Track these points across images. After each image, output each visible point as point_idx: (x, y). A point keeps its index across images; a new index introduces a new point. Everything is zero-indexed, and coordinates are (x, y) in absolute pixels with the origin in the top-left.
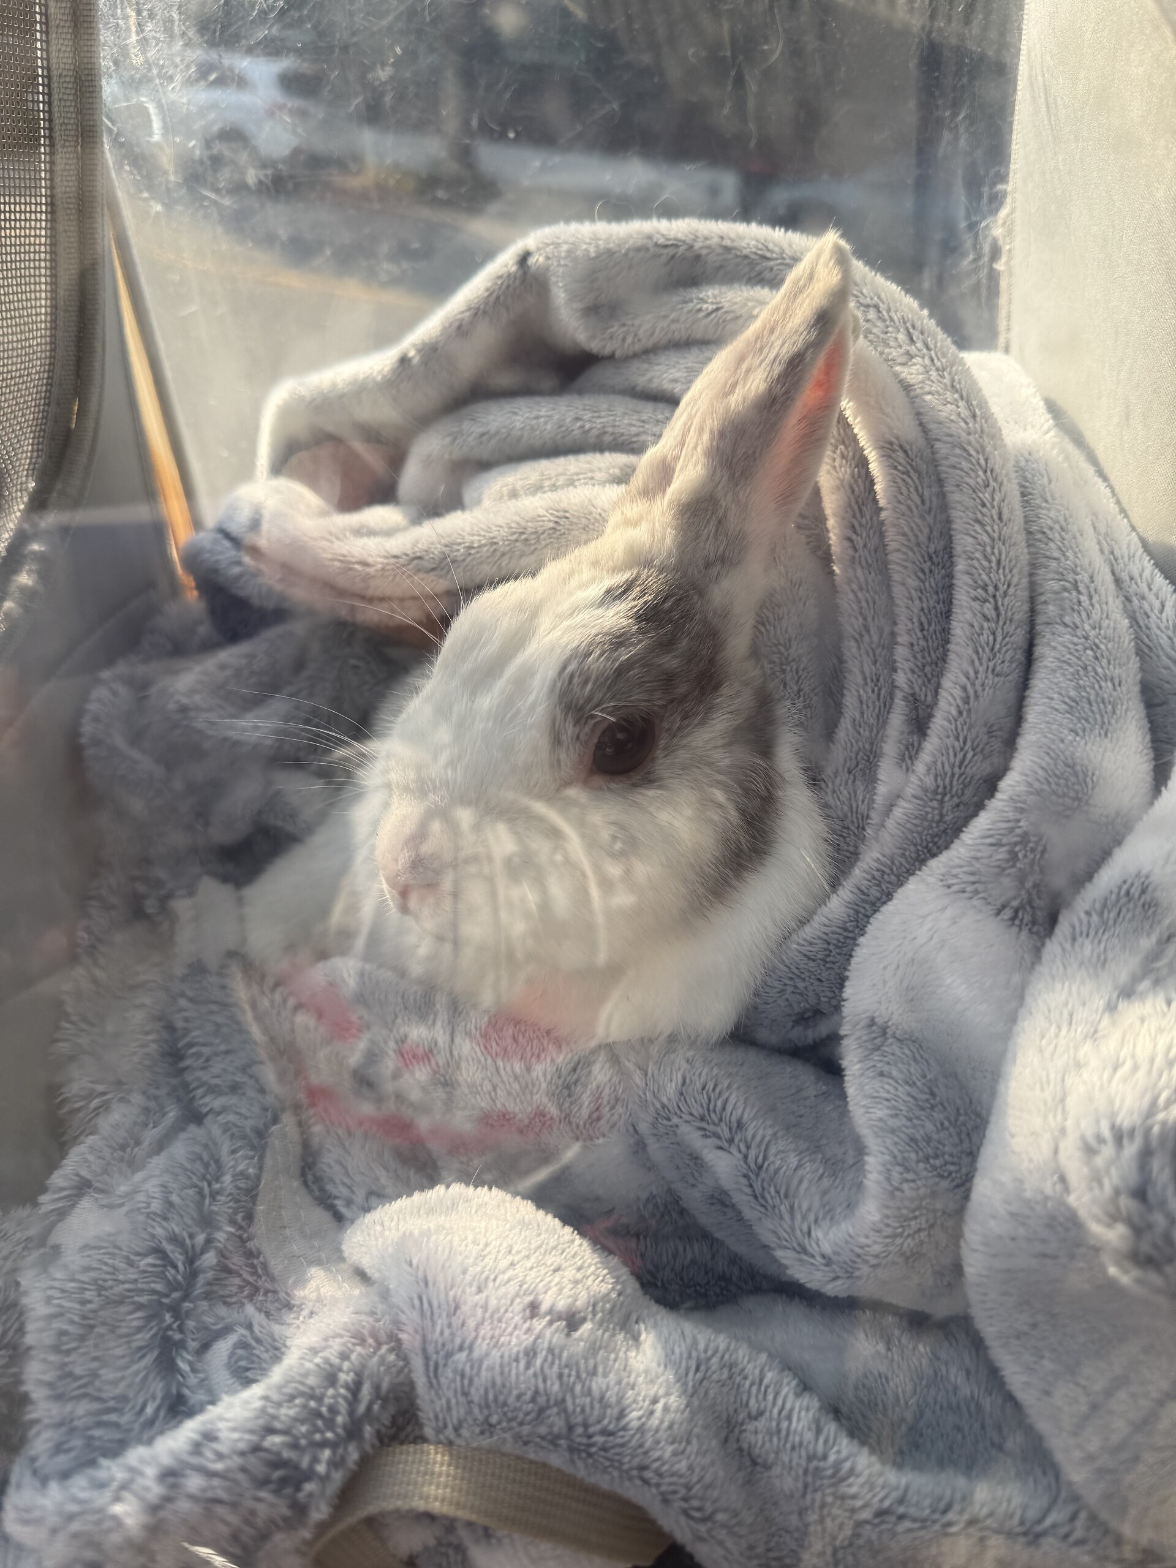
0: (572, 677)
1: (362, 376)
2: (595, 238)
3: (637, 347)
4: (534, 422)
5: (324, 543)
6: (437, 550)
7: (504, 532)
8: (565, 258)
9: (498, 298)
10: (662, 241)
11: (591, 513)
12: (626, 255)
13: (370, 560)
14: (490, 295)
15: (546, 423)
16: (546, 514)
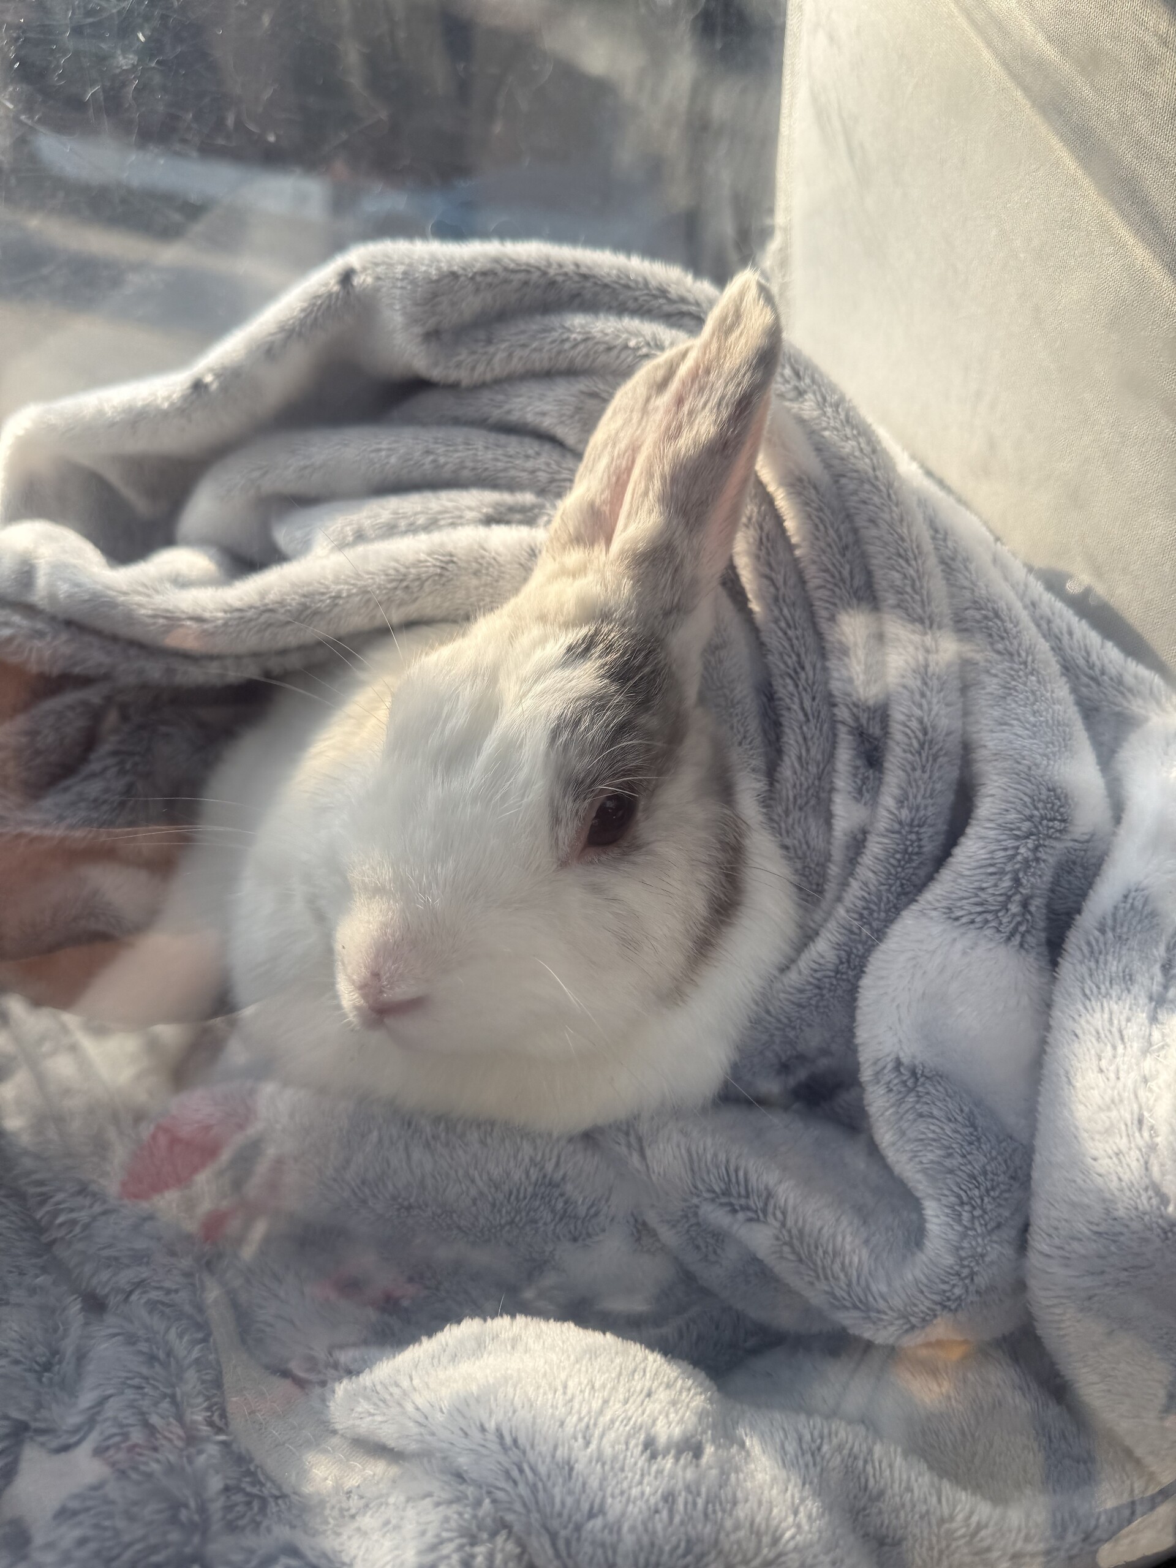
0: (566, 746)
1: (140, 404)
2: (434, 259)
3: (489, 377)
4: (373, 455)
5: (138, 599)
6: (293, 601)
7: (381, 579)
8: (402, 280)
9: (316, 319)
10: (512, 266)
11: (483, 557)
12: (472, 278)
13: (207, 615)
14: (306, 317)
15: (388, 456)
16: (429, 559)
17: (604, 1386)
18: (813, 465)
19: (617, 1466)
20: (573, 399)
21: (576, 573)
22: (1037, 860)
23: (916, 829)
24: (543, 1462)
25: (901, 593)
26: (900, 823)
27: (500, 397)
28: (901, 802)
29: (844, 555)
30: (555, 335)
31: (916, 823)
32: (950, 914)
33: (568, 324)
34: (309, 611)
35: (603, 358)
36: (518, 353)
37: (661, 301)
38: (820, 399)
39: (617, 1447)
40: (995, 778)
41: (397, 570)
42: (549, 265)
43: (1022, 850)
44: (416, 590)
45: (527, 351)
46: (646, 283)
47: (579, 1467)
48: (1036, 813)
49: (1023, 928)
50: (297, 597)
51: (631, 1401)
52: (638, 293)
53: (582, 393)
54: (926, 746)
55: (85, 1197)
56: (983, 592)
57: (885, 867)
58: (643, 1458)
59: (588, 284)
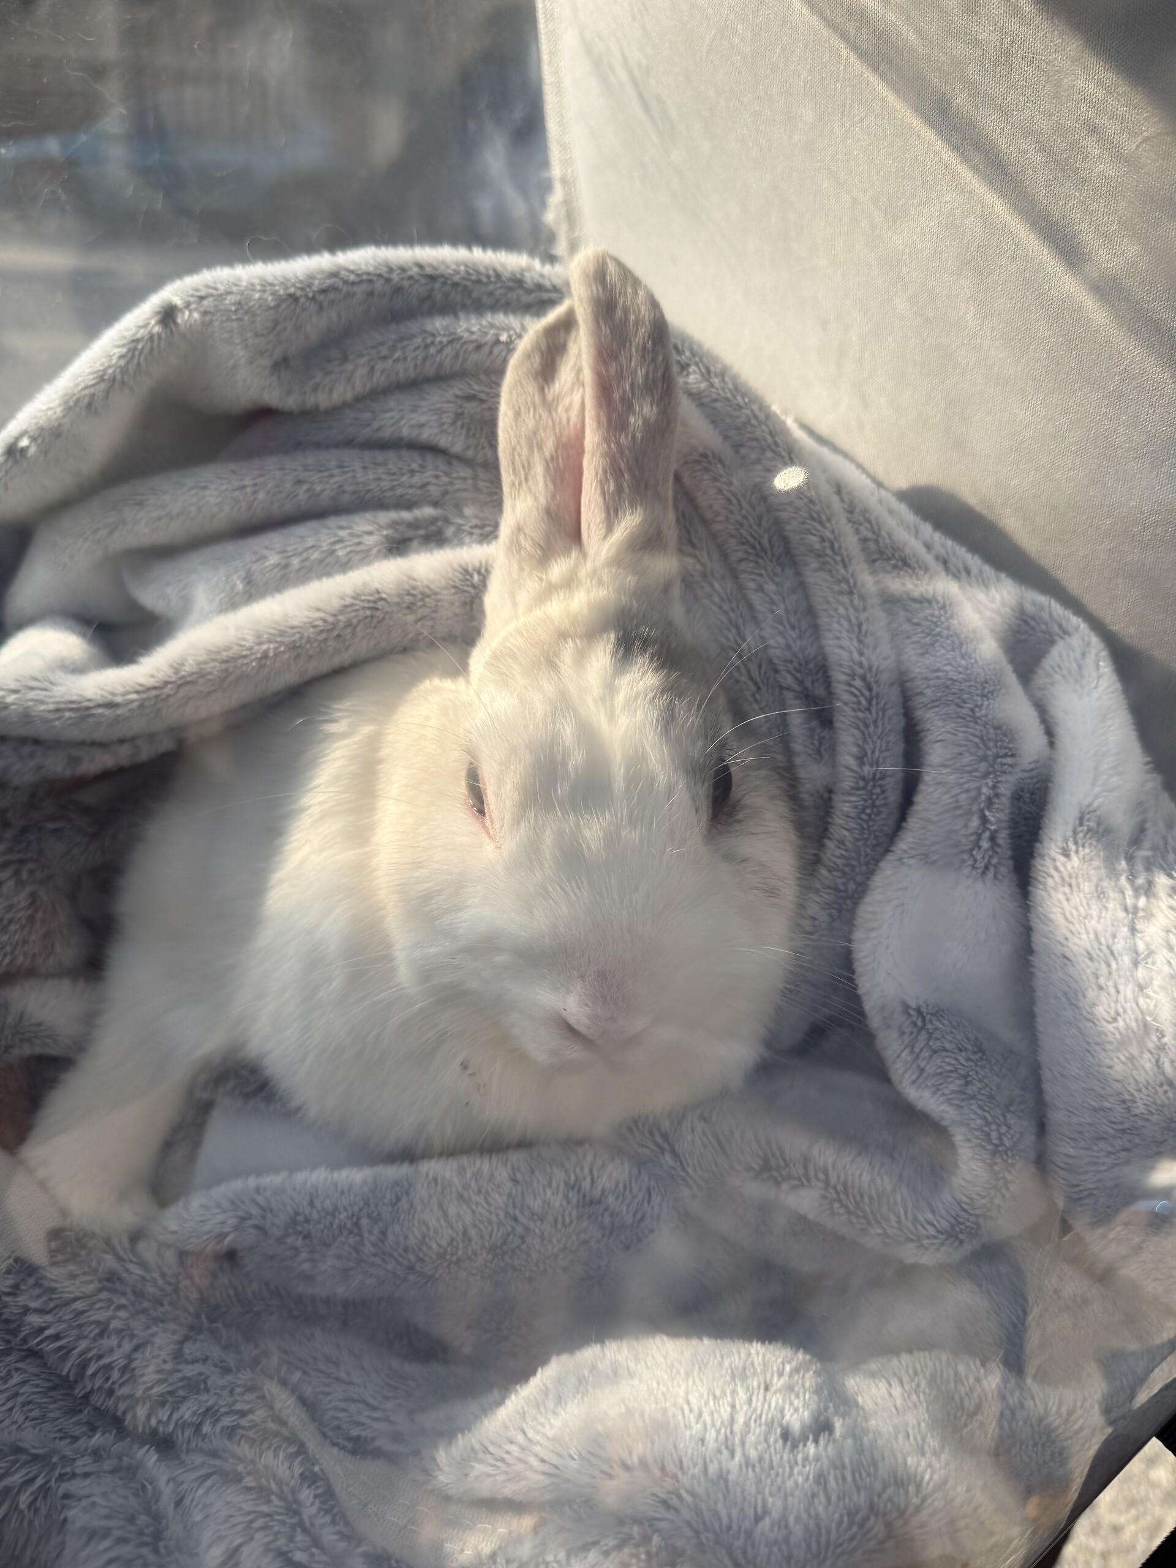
15: (255, 493)
16: (357, 602)
17: (724, 1392)
18: (713, 439)
19: (766, 1466)
20: (451, 405)
22: (997, 795)
23: (880, 782)
24: (699, 1484)
25: (820, 556)
26: (863, 779)
27: (366, 416)
28: (861, 759)
29: (760, 525)
30: (418, 341)
31: (878, 776)
32: (926, 859)
33: (429, 327)
34: (232, 677)
35: (474, 358)
36: (380, 366)
37: (521, 292)
38: (703, 369)
39: (760, 1448)
40: (940, 724)
41: (325, 621)
42: (391, 270)
43: (985, 790)
44: (349, 637)
45: (390, 362)
46: (498, 276)
47: (732, 1477)
48: (989, 753)
49: (995, 861)
50: (217, 665)
51: (754, 1399)
52: (491, 287)
53: (457, 397)
54: (874, 702)
55: (109, 1337)
56: (888, 541)
57: (858, 824)
58: (787, 1450)
59: (437, 285)
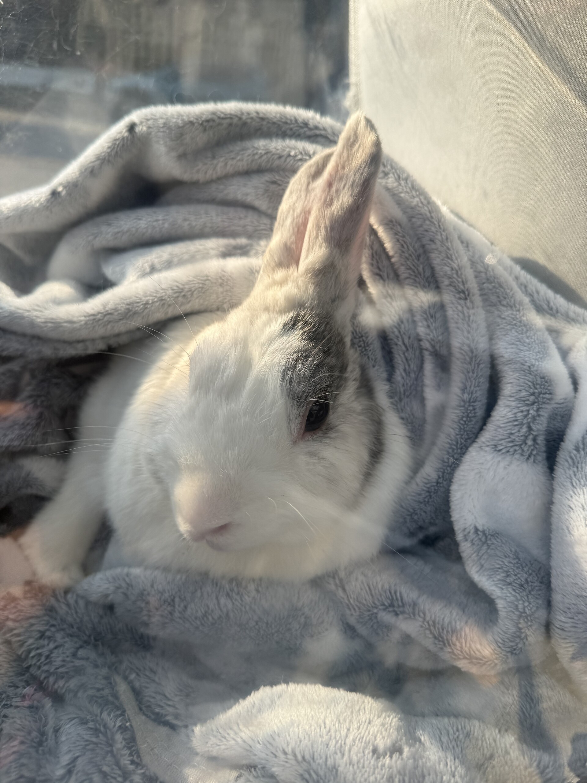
1: (23, 205)
2: (180, 115)
3: (214, 177)
5: (35, 313)
6: (123, 308)
7: (170, 292)
8: (163, 127)
9: (117, 152)
10: (222, 116)
11: (224, 276)
12: (202, 124)
13: (75, 319)
14: (111, 151)
16: (196, 280)
17: (345, 721)
18: (397, 213)
19: (361, 766)
20: (263, 185)
21: (282, 283)
22: (539, 416)
23: (472, 404)
24: (321, 769)
25: (450, 278)
26: (464, 401)
27: (222, 187)
28: (463, 390)
29: (418, 260)
30: (250, 152)
31: (472, 400)
32: (496, 448)
33: (256, 145)
34: (131, 313)
35: (277, 162)
36: (230, 162)
37: (306, 129)
38: (396, 176)
39: (359, 755)
40: (511, 373)
41: (178, 287)
42: (242, 114)
43: (531, 412)
44: (190, 297)
45: (235, 161)
46: (296, 120)
47: (341, 769)
48: (536, 391)
49: (534, 452)
50: (124, 306)
51: (361, 727)
52: (292, 126)
53: (267, 181)
54: (474, 360)
56: (492, 273)
57: (458, 425)
58: (373, 759)
59: (265, 123)
